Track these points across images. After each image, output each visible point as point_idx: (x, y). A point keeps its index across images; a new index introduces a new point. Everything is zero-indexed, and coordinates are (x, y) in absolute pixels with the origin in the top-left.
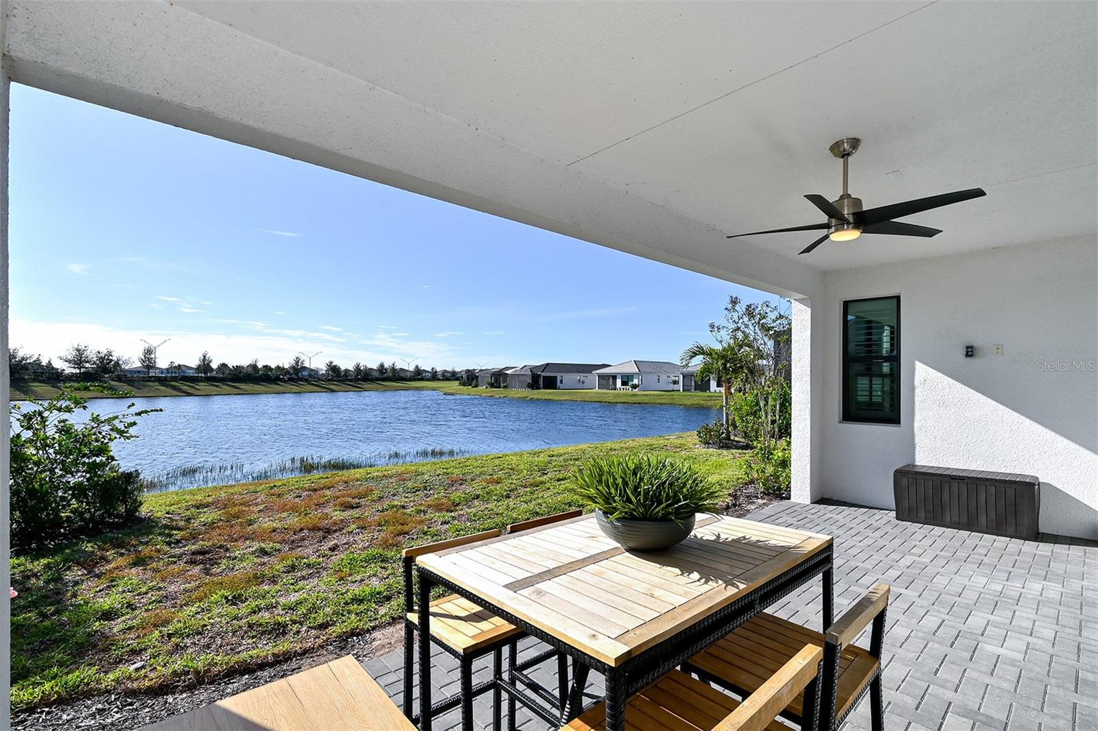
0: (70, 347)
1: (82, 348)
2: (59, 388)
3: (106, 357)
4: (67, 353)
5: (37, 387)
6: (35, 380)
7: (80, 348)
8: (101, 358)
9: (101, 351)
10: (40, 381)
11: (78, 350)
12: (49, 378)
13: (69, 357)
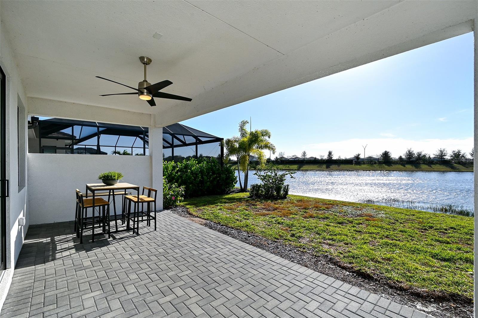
0: (437, 150)
1: (442, 150)
2: (431, 167)
3: (458, 153)
4: (437, 152)
5: (423, 166)
6: (423, 164)
7: (441, 150)
8: (455, 154)
9: (455, 150)
10: (425, 164)
11: (441, 151)
12: (429, 163)
13: (437, 154)
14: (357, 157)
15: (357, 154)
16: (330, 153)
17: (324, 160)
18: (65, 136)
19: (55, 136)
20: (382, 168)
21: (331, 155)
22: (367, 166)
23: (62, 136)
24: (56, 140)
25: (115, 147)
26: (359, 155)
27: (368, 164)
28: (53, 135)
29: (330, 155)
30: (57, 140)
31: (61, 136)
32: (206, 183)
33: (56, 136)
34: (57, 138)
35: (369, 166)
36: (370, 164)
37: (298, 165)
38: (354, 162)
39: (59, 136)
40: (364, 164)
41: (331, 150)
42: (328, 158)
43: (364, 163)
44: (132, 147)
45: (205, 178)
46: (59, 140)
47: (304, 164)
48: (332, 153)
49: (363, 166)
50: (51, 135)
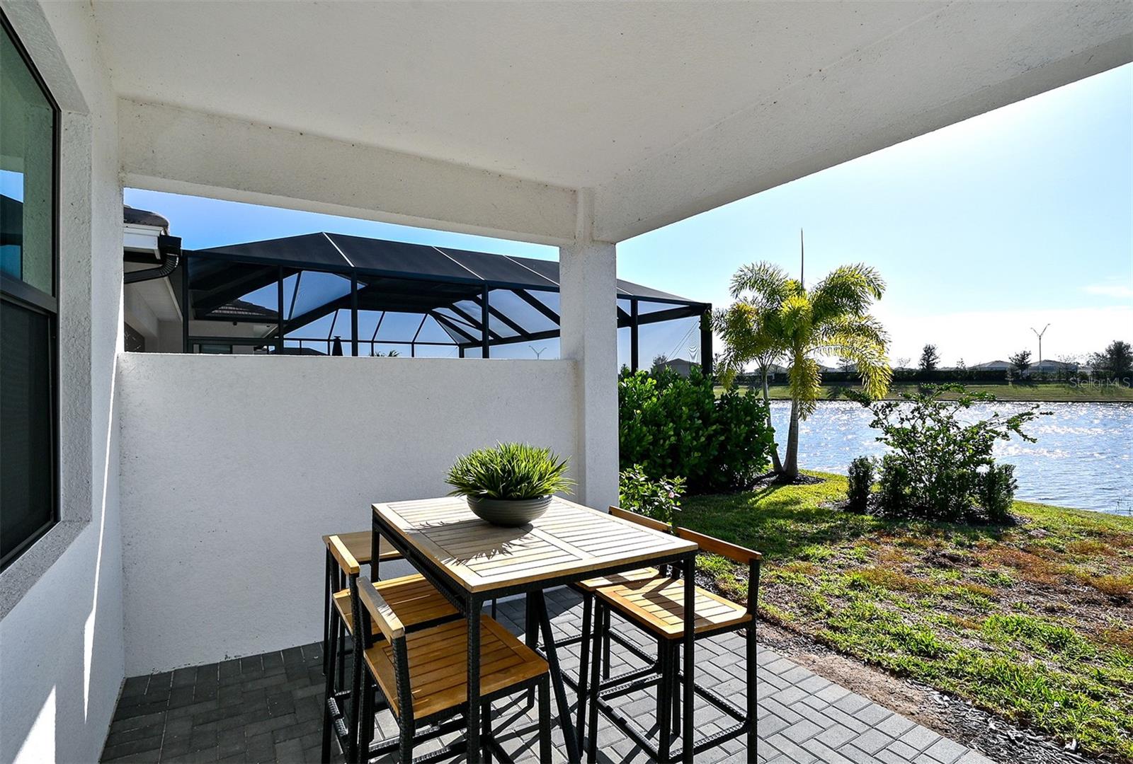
14: (1021, 362)
15: (1020, 352)
16: (929, 352)
17: (910, 371)
18: (254, 314)
19: (228, 312)
20: (1112, 394)
21: (933, 357)
22: (1057, 387)
23: (246, 313)
24: (230, 324)
25: (372, 342)
26: (1025, 356)
27: (1059, 381)
28: (225, 312)
29: (929, 357)
30: (235, 324)
31: (243, 313)
32: (688, 455)
33: (231, 312)
34: (235, 319)
35: (1064, 387)
36: (1065, 382)
37: (829, 387)
38: (1009, 378)
39: (240, 313)
40: (1045, 381)
41: (931, 343)
42: (923, 365)
43: (1046, 378)
44: (413, 343)
45: (687, 436)
46: (239, 323)
47: (846, 383)
48: (937, 353)
49: (1043, 388)
50: (220, 311)
